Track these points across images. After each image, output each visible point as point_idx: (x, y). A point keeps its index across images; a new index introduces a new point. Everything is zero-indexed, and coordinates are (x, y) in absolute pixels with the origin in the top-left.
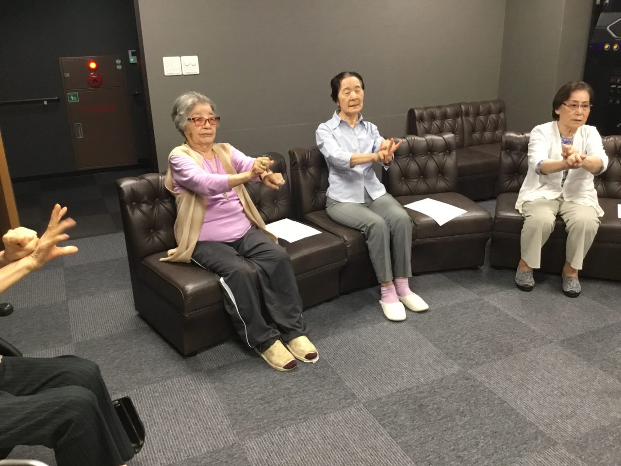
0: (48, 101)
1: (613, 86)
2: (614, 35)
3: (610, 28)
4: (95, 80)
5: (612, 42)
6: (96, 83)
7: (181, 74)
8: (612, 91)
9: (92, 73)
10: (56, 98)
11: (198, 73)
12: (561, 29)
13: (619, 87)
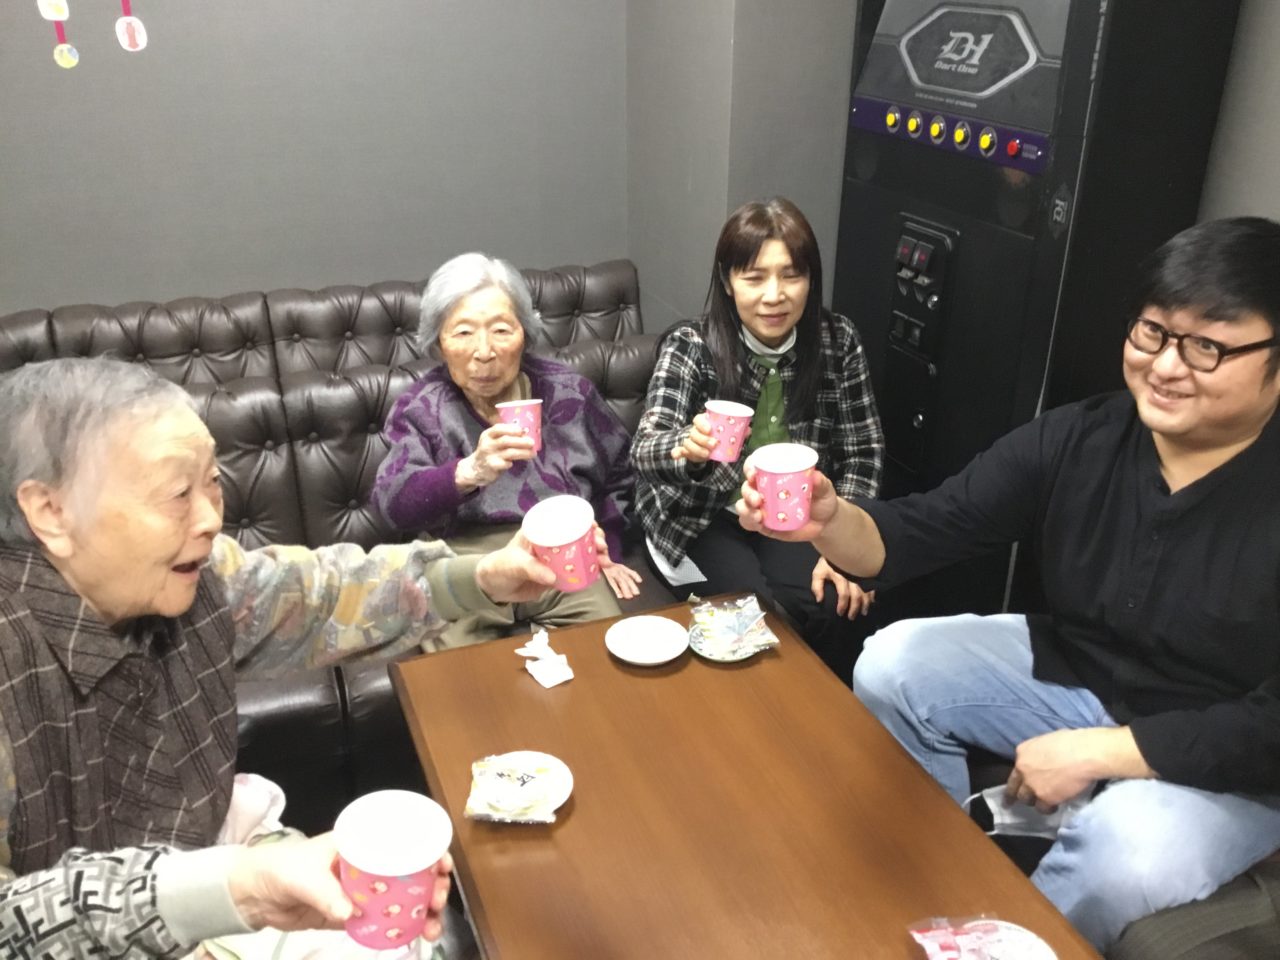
1: (903, 274)
3: (909, 46)
5: (905, 103)
8: (904, 293)
13: (924, 280)
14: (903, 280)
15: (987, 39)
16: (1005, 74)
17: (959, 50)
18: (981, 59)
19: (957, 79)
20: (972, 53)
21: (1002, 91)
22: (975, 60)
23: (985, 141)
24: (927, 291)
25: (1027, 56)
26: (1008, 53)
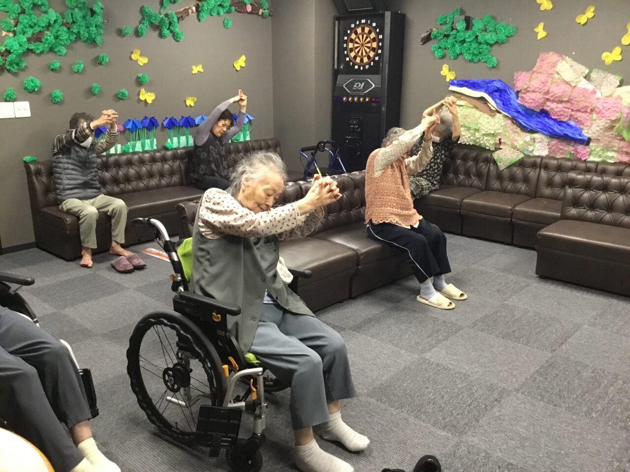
1: (352, 126)
2: (349, 91)
3: (346, 86)
5: (348, 96)
7: (14, 117)
8: (351, 130)
11: (29, 115)
12: (314, 86)
13: (356, 127)
14: (352, 128)
15: (363, 84)
16: (369, 89)
17: (358, 85)
18: (363, 87)
19: (358, 90)
20: (361, 86)
21: (369, 91)
22: (362, 87)
23: (367, 100)
24: (357, 128)
25: (372, 86)
26: (368, 85)
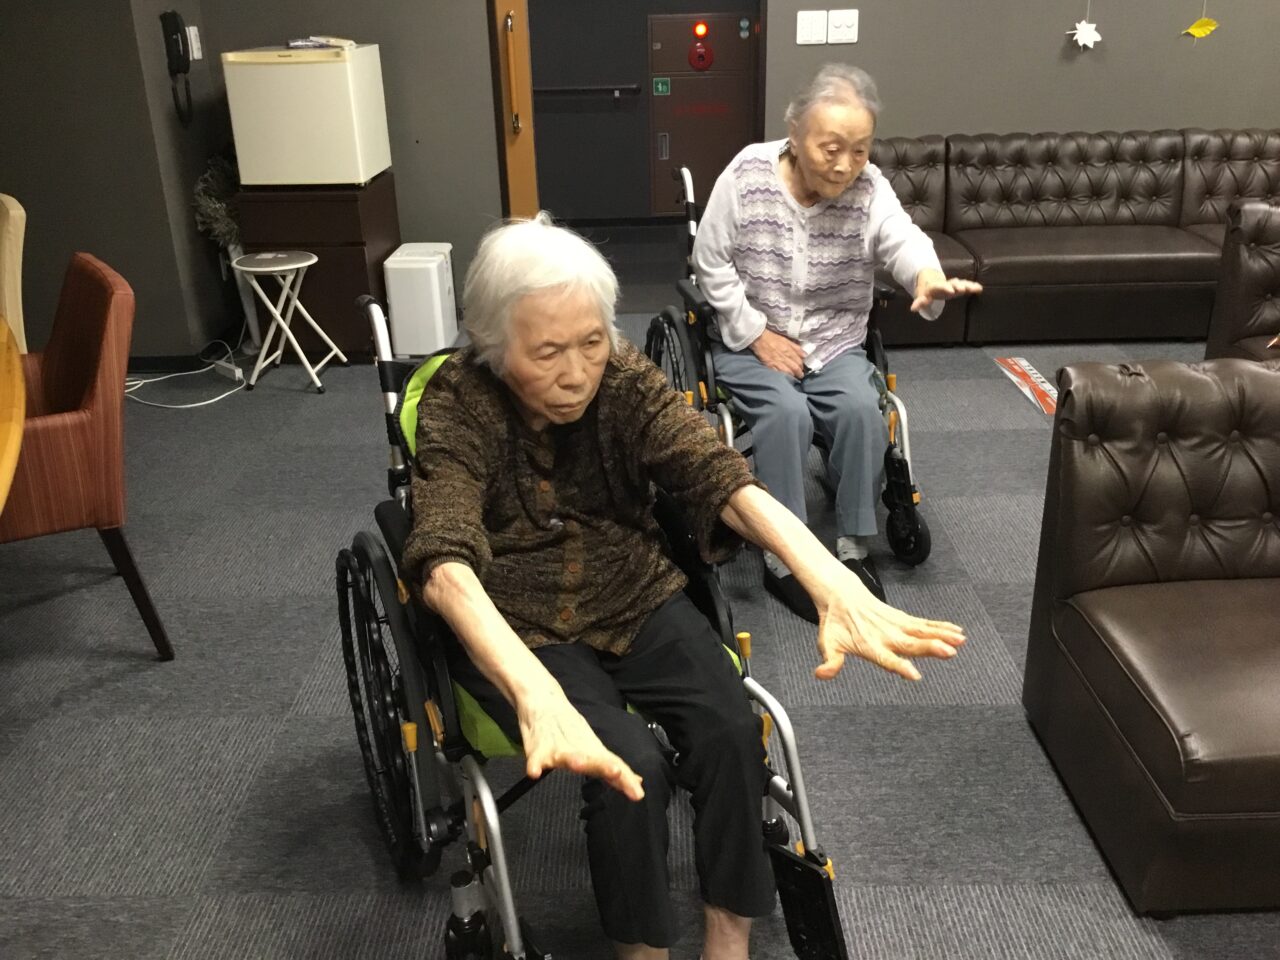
0: (621, 91)
4: (701, 56)
6: (701, 62)
7: (824, 42)
9: (699, 44)
10: (634, 86)
11: (855, 40)
